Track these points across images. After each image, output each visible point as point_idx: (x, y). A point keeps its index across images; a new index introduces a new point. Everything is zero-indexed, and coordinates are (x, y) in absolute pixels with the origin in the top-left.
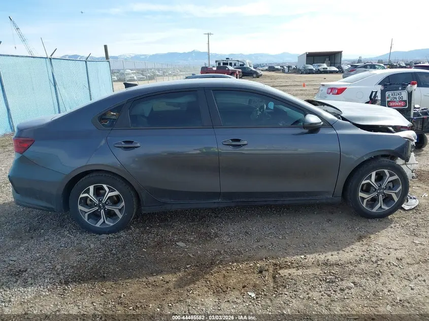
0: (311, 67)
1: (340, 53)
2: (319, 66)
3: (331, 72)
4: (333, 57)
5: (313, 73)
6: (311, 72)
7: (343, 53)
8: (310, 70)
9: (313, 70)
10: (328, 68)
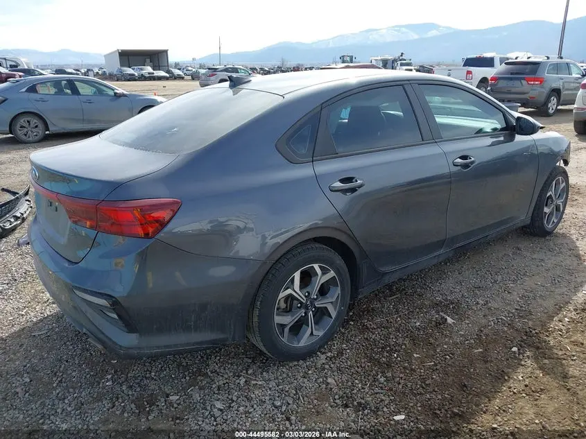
0: (129, 71)
1: (165, 52)
2: (142, 69)
3: (160, 78)
4: (156, 58)
5: (135, 80)
6: (131, 78)
7: (168, 52)
8: (130, 75)
9: (134, 75)
10: (154, 72)
